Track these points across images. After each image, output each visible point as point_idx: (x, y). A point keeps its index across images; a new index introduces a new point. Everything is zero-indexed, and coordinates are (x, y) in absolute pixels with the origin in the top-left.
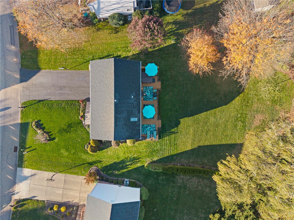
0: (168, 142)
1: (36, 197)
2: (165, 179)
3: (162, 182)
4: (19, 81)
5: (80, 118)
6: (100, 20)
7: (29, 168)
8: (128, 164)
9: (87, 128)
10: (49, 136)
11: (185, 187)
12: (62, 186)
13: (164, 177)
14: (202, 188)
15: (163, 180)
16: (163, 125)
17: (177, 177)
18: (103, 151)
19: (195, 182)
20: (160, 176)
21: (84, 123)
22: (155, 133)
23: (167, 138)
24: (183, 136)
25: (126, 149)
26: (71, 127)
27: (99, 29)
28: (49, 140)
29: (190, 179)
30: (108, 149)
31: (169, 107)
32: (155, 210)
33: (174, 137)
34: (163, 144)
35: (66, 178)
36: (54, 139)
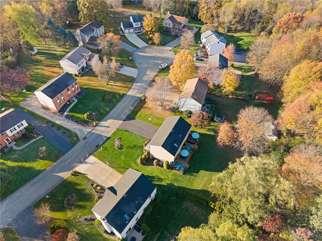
0: (188, 178)
1: (87, 175)
2: (176, 200)
3: (172, 201)
4: (123, 120)
5: (143, 145)
6: (179, 112)
7: (97, 158)
8: (155, 180)
9: (144, 151)
10: (121, 146)
11: (187, 210)
12: (108, 176)
13: (175, 198)
14: (199, 215)
15: (173, 200)
16: (189, 168)
17: (184, 202)
18: (145, 166)
19: (196, 209)
20: (173, 197)
21: (144, 147)
22: (182, 169)
23: (188, 176)
24: (199, 180)
25: (160, 171)
26: (135, 147)
27: (175, 115)
28: (119, 149)
29: (193, 206)
30: (149, 166)
31: (197, 161)
32: (158, 217)
33: (193, 178)
34: (185, 178)
35: (113, 173)
36: (122, 149)
